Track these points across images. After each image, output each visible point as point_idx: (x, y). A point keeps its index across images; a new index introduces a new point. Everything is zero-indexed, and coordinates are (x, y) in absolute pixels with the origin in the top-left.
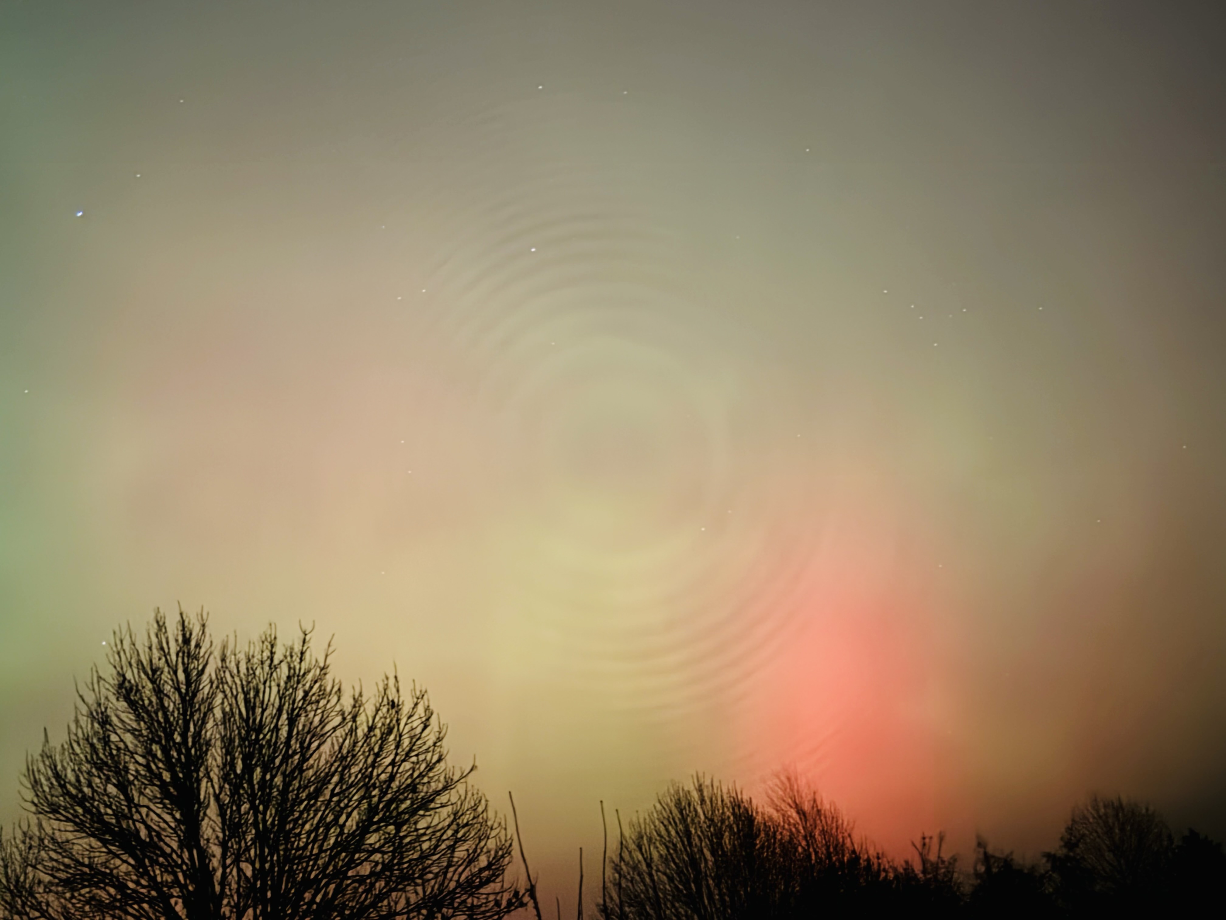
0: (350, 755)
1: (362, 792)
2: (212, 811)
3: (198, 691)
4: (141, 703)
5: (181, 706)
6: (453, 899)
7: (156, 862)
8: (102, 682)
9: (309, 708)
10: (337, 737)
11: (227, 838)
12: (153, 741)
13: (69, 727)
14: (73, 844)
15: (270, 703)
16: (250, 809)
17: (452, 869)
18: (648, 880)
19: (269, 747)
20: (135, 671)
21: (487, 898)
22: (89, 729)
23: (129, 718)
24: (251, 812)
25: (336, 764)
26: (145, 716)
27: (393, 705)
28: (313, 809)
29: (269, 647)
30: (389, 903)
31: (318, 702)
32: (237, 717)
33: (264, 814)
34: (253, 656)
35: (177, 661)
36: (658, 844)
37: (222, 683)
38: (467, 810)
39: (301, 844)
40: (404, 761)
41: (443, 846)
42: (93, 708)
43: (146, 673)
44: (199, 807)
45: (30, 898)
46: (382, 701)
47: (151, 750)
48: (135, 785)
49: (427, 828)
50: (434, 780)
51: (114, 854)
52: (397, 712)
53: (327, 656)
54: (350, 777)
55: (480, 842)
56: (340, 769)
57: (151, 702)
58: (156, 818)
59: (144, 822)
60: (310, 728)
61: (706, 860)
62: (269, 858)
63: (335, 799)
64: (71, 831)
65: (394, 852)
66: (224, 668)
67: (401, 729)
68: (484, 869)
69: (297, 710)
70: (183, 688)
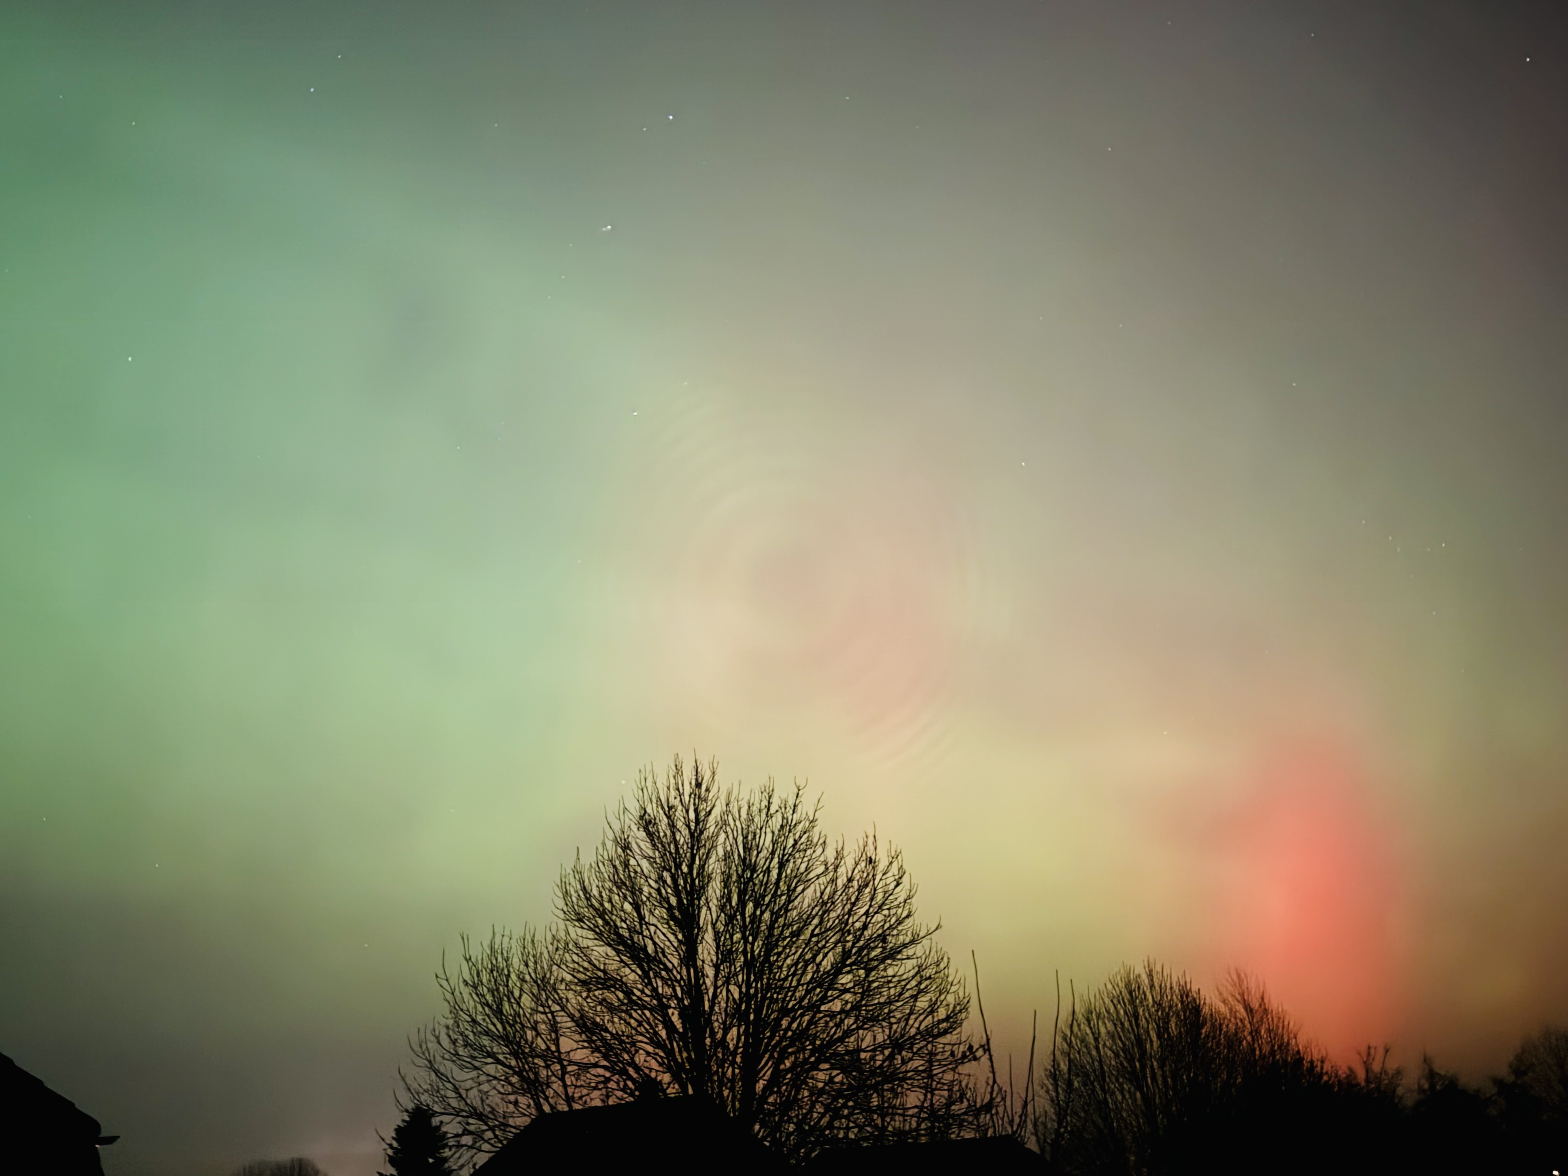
0: (830, 901)
1: (837, 937)
2: (709, 936)
3: (705, 829)
4: (657, 834)
5: (690, 841)
6: (912, 1044)
7: (657, 975)
8: (627, 812)
9: (797, 855)
10: (819, 884)
11: (719, 962)
12: (664, 868)
13: (597, 848)
14: (592, 950)
15: (764, 848)
16: (741, 939)
17: (913, 1017)
18: (1094, 1053)
19: (761, 886)
20: (655, 806)
21: (943, 1048)
22: (613, 852)
23: (646, 847)
24: (742, 941)
25: (817, 909)
26: (660, 846)
27: (870, 861)
28: (795, 946)
29: (767, 798)
30: (856, 1040)
31: (805, 851)
32: (736, 857)
33: (753, 944)
34: (753, 804)
35: (689, 801)
36: (1107, 1021)
37: (725, 824)
38: (931, 965)
39: (782, 976)
40: (876, 913)
41: (907, 995)
42: (617, 835)
43: (663, 808)
44: (699, 931)
45: (553, 993)
46: (862, 856)
47: (663, 876)
48: (647, 906)
49: (894, 976)
50: (902, 933)
51: (624, 963)
52: (873, 868)
53: (816, 811)
54: (828, 921)
55: (940, 995)
56: (820, 913)
57: (665, 835)
58: (662, 937)
59: (652, 939)
60: (797, 873)
61: (1151, 1042)
62: (754, 985)
64: (590, 939)
65: (862, 994)
66: (728, 812)
67: (876, 884)
68: (943, 1021)
69: (787, 856)
70: (693, 826)
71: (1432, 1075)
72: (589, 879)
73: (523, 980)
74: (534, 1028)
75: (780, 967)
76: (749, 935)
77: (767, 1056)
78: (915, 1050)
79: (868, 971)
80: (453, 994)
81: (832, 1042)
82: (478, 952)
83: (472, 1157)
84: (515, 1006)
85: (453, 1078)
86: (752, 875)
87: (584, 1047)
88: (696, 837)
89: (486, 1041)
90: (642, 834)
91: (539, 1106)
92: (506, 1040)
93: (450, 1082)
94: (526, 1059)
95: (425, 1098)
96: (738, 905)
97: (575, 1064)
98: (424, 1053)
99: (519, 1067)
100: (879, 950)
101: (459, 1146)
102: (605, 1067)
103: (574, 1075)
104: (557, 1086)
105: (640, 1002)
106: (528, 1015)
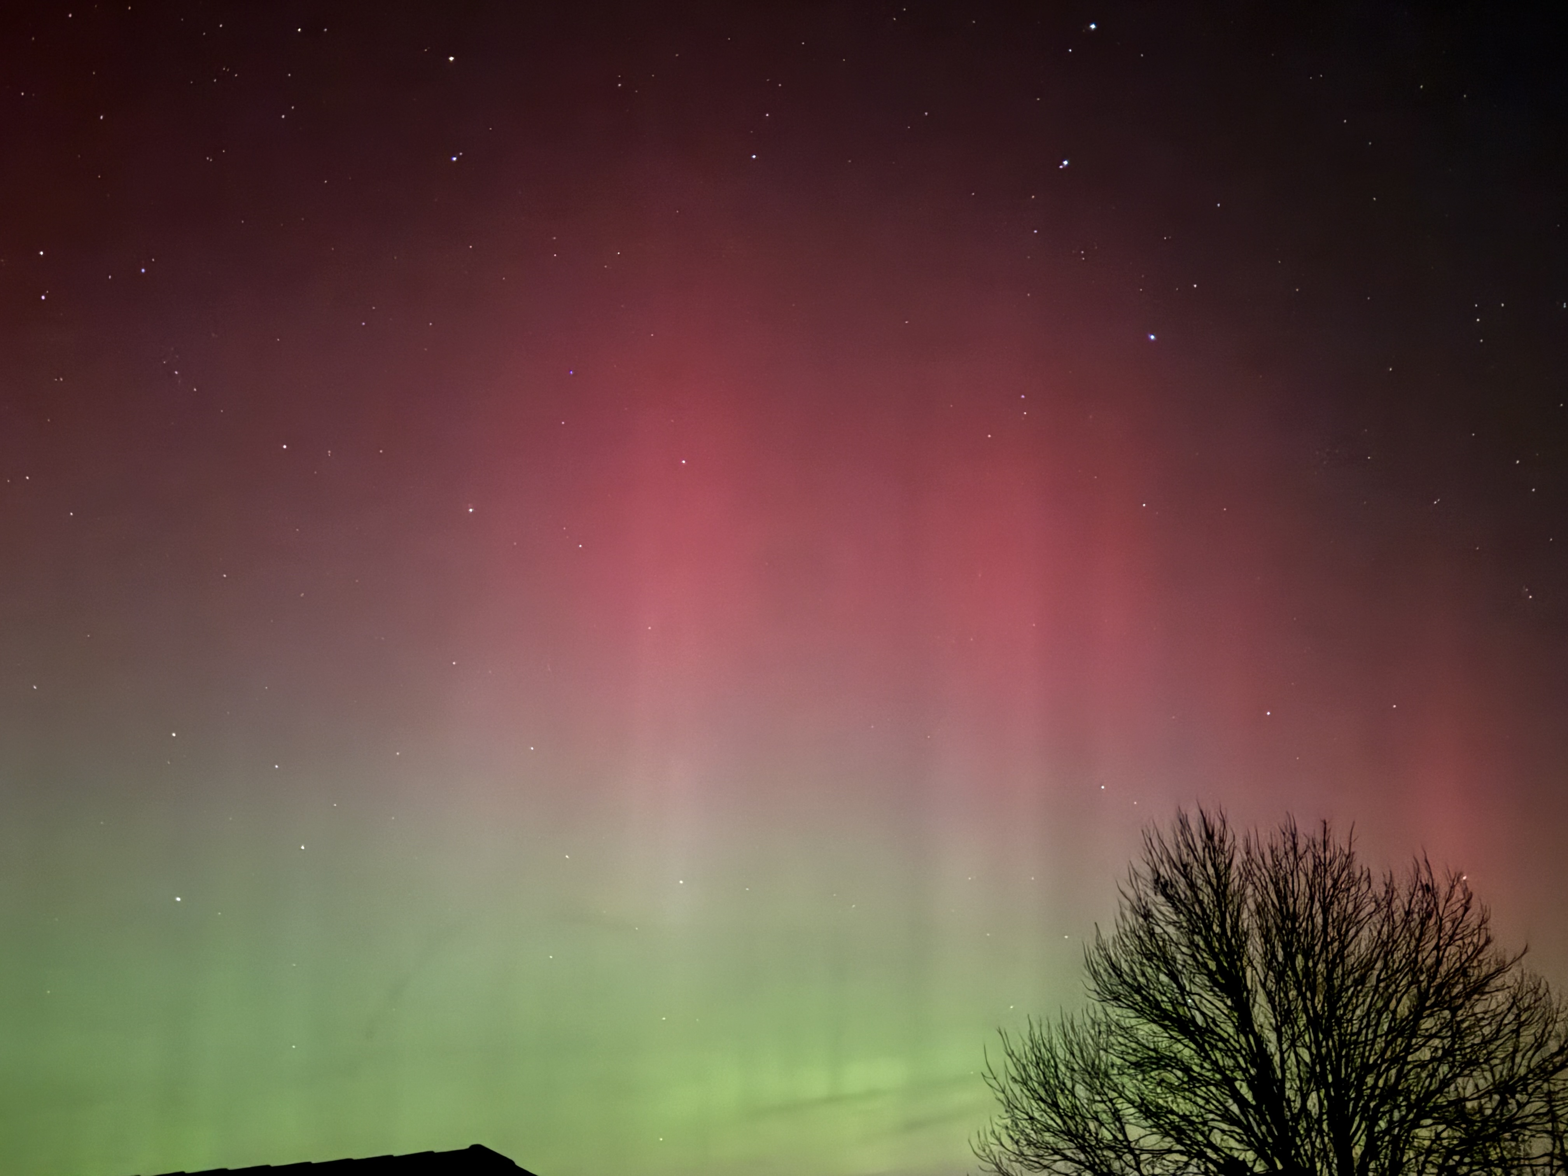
0: (1390, 940)
1: (1408, 978)
2: (1261, 998)
3: (1229, 883)
4: (1176, 896)
5: (1215, 898)
6: (1526, 1086)
7: (1214, 1047)
8: (1139, 878)
9: (1340, 896)
10: (1374, 923)
11: (1279, 1024)
12: (1193, 932)
13: (1116, 921)
14: (1137, 1029)
15: (1300, 893)
16: (1298, 996)
17: (1519, 1054)
19: (1306, 935)
20: (1168, 867)
22: (1134, 923)
23: (1169, 911)
24: (1300, 998)
25: (1377, 951)
26: (1183, 908)
27: (1427, 889)
28: (1361, 995)
29: (1291, 838)
30: (1456, 1089)
31: (1349, 889)
32: (1270, 907)
33: (1313, 1000)
34: (1276, 848)
35: (1204, 856)
37: (1251, 875)
38: (1527, 993)
39: (1355, 1030)
40: (1448, 945)
41: (1506, 1031)
42: (1134, 904)
43: (1177, 869)
44: (1248, 994)
46: (1416, 885)
47: (1194, 940)
48: (1184, 974)
49: (1485, 1013)
50: (1484, 963)
51: (1175, 1039)
52: (1433, 895)
53: (1351, 843)
54: (1394, 962)
55: (1546, 1026)
56: (1382, 955)
57: (1187, 896)
58: (1209, 1005)
59: (1198, 1009)
60: (1345, 916)
62: (1324, 1043)
63: (1382, 985)
64: (1131, 1018)
65: (1453, 1036)
66: (1250, 860)
67: (1441, 913)
68: (1558, 1054)
69: (1329, 898)
70: (1214, 881)
72: (1115, 954)
73: (1073, 1070)
74: (1096, 1118)
75: (1351, 1020)
76: (1306, 991)
77: (1357, 1119)
78: (1530, 1091)
79: (1454, 1012)
80: (1003, 1092)
81: (1429, 1095)
82: (1021, 1046)
84: (1070, 1097)
86: (1293, 924)
87: (1153, 1133)
88: (1221, 891)
89: (1048, 1137)
90: (1161, 899)
92: (1071, 1135)
94: (1094, 1151)
96: (1285, 958)
97: (1148, 1152)
98: (988, 1156)
99: (1089, 1162)
100: (1461, 986)
102: (1181, 1153)
103: (1149, 1163)
105: (1201, 1078)
106: (1086, 1106)
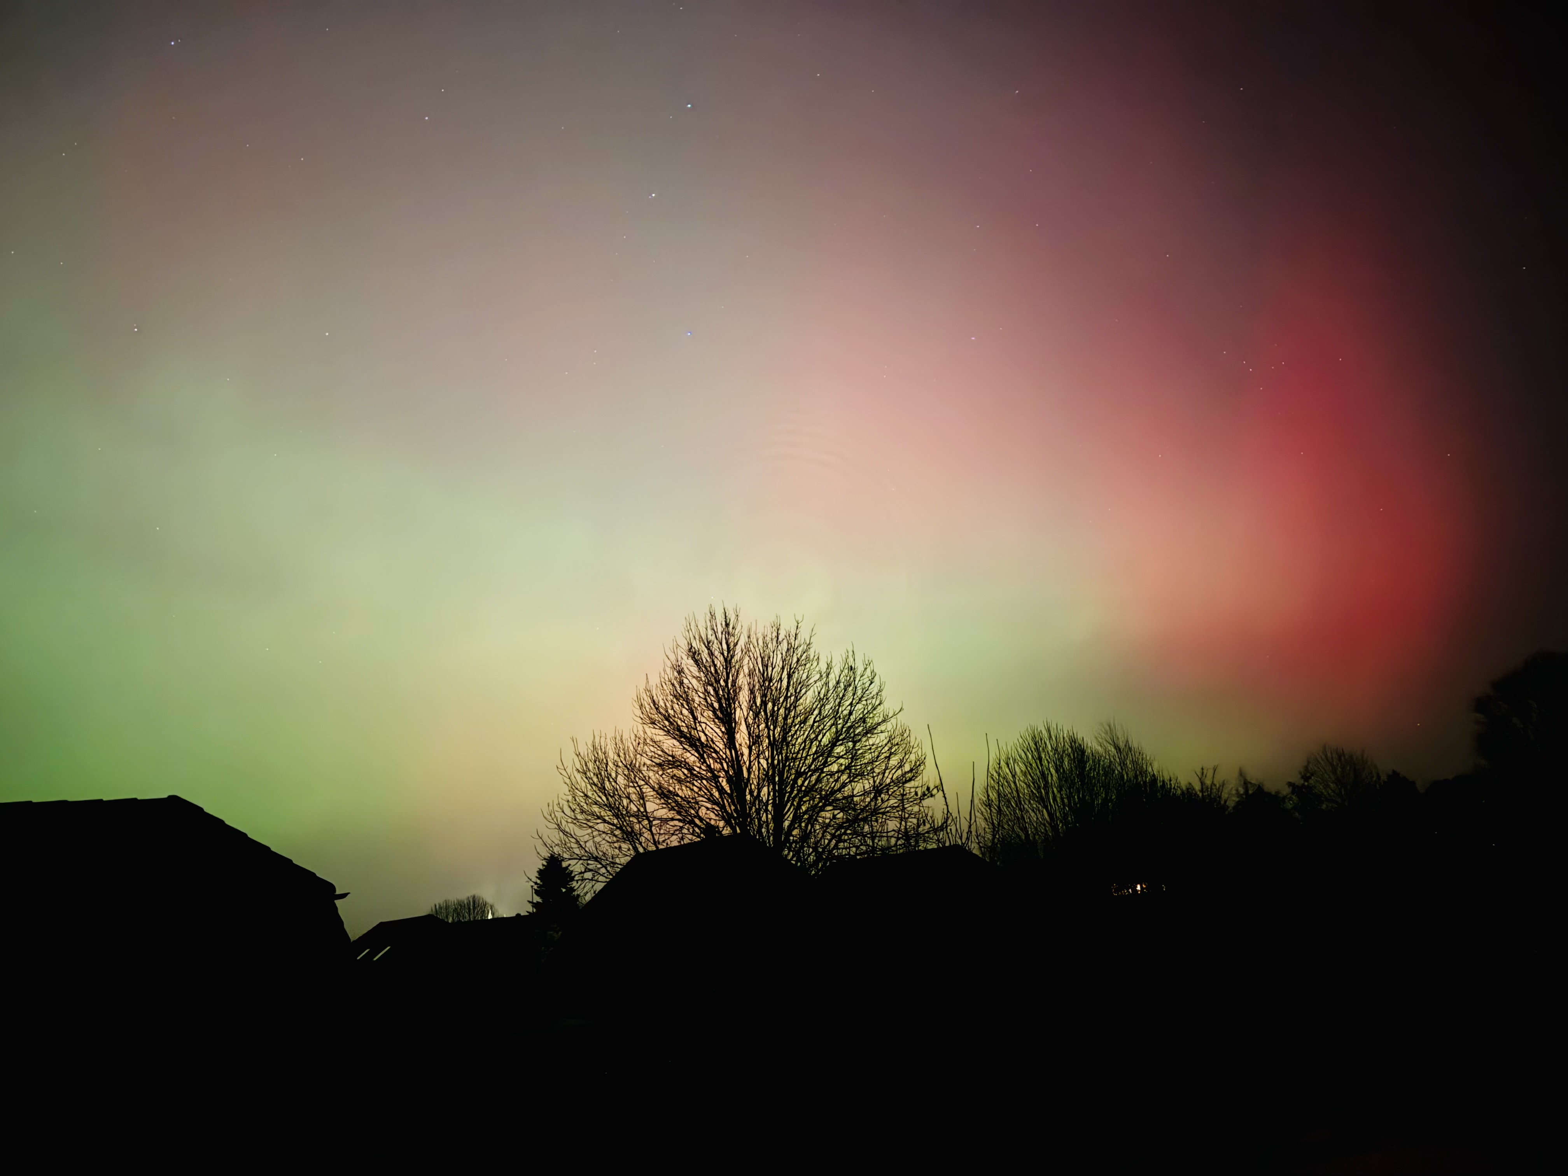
0: (825, 698)
1: (832, 721)
2: (743, 727)
3: (734, 655)
4: (701, 661)
5: (724, 664)
6: (888, 790)
7: (709, 756)
8: (679, 648)
9: (800, 668)
10: (817, 687)
11: (751, 744)
12: (708, 684)
13: (660, 673)
14: (663, 743)
15: (776, 664)
16: (765, 727)
17: (887, 771)
18: (1013, 785)
19: (776, 690)
20: (698, 641)
21: (909, 790)
22: (672, 676)
23: (694, 669)
24: (766, 729)
25: (816, 703)
26: (704, 669)
27: (851, 668)
28: (803, 729)
29: (776, 630)
30: (849, 790)
31: (805, 665)
32: (757, 672)
33: (774, 731)
34: (766, 636)
35: (722, 637)
36: (1020, 764)
37: (748, 651)
39: (796, 751)
40: (857, 703)
41: (882, 757)
42: (673, 664)
43: (704, 643)
44: (736, 724)
45: (638, 773)
46: (845, 665)
47: (707, 689)
48: (698, 710)
49: (872, 745)
50: (877, 716)
51: (687, 750)
52: (853, 673)
53: (811, 637)
54: (825, 711)
55: (905, 756)
56: (819, 706)
57: (707, 661)
58: (711, 730)
59: (703, 732)
60: (800, 681)
61: (1052, 775)
62: (776, 757)
63: (816, 724)
64: (661, 735)
65: (852, 758)
66: (749, 642)
67: (856, 684)
68: (908, 772)
69: (793, 669)
70: (726, 653)
71: (1246, 783)
72: (656, 695)
73: (617, 766)
74: (628, 797)
75: (794, 745)
76: (771, 724)
77: (789, 804)
78: (890, 793)
79: (855, 743)
80: (570, 778)
81: (833, 792)
82: (585, 750)
83: (593, 886)
84: (613, 783)
85: (575, 834)
86: (769, 684)
87: (663, 808)
88: (728, 661)
89: (596, 809)
90: (691, 662)
91: (635, 849)
92: (610, 807)
93: (573, 838)
95: (557, 850)
96: (761, 705)
97: (659, 819)
98: (553, 819)
99: (620, 824)
100: (861, 729)
101: (583, 880)
102: (679, 820)
103: (658, 827)
104: (647, 835)
105: (699, 775)
106: (623, 789)
